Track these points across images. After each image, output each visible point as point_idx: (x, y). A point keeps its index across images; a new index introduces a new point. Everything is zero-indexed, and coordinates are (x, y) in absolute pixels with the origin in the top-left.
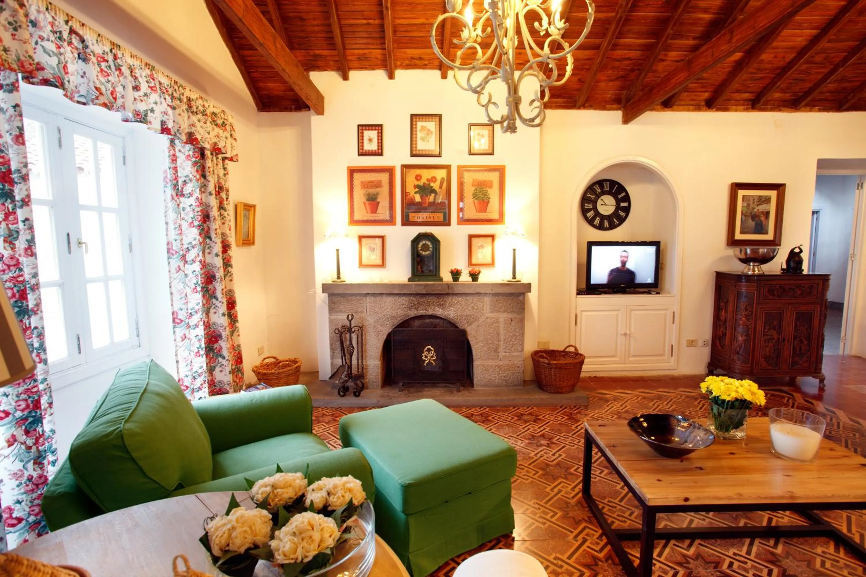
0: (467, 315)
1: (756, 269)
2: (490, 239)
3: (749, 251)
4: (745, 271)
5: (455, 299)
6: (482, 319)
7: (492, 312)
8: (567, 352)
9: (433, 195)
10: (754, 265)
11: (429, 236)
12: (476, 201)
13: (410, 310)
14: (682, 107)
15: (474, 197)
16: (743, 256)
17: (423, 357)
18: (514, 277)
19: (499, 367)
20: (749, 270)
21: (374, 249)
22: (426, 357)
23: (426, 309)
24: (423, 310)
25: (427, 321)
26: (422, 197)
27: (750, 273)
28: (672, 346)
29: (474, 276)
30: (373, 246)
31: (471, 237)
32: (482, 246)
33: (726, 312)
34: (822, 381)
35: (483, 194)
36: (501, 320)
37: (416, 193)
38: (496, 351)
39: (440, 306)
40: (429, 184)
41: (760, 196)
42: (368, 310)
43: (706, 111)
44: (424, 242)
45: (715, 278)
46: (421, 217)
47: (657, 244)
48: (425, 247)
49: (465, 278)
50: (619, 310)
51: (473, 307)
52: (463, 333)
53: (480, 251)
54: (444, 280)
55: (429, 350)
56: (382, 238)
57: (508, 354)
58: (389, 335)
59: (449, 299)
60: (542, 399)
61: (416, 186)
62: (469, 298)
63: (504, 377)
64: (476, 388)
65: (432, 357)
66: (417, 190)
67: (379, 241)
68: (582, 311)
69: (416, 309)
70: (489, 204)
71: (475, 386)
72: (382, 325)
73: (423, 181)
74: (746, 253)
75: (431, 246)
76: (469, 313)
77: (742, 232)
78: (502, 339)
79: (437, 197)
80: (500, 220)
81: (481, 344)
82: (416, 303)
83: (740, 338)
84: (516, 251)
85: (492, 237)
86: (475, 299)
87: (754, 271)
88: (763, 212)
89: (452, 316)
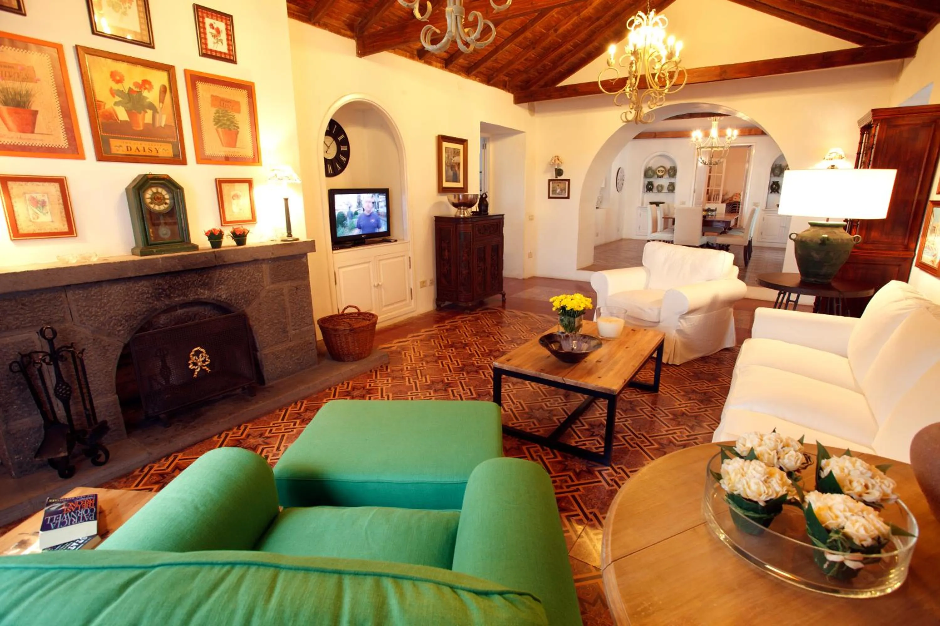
0: (242, 293)
1: (465, 212)
2: (246, 186)
3: (461, 197)
4: (458, 214)
5: (225, 273)
6: (263, 294)
7: (273, 283)
8: (347, 314)
9: (150, 113)
10: (463, 209)
11: (163, 179)
12: (220, 129)
13: (158, 300)
14: (401, 51)
15: (216, 124)
16: (456, 201)
17: (191, 366)
18: (290, 235)
19: (290, 350)
20: (461, 214)
21: (43, 204)
22: (195, 364)
23: (185, 295)
24: (179, 296)
25: (180, 311)
26: (129, 112)
27: (462, 216)
28: (411, 289)
29: (240, 238)
30: (40, 197)
31: (220, 183)
32: (236, 196)
33: (449, 251)
34: (504, 295)
35: (228, 120)
36: (285, 291)
37: (116, 104)
38: (285, 331)
39: (205, 285)
40: (140, 93)
41: (454, 149)
42: (75, 314)
43: (417, 61)
44: (154, 190)
45: (434, 222)
46: (134, 148)
47: (385, 192)
48: (157, 199)
49: (228, 242)
50: (370, 262)
51: (249, 280)
52: (243, 318)
53: (235, 202)
54: (200, 247)
55: (198, 353)
56: (61, 182)
57: (297, 331)
58: (126, 346)
59: (217, 274)
60: (352, 370)
61: (113, 93)
62: (245, 269)
63: (298, 359)
64: (268, 384)
65: (204, 361)
66: (118, 99)
67: (54, 188)
68: (339, 268)
69: (168, 296)
70: (239, 136)
71: (266, 381)
72: (109, 335)
73: (127, 85)
74: (459, 199)
75: (167, 196)
76: (245, 289)
77: (447, 181)
78: (290, 315)
79: (157, 116)
80: (255, 159)
81: (266, 327)
82: (166, 287)
83: (464, 272)
84: (289, 201)
85: (249, 182)
86: (251, 269)
87: (464, 214)
88: (456, 163)
89: (224, 296)
